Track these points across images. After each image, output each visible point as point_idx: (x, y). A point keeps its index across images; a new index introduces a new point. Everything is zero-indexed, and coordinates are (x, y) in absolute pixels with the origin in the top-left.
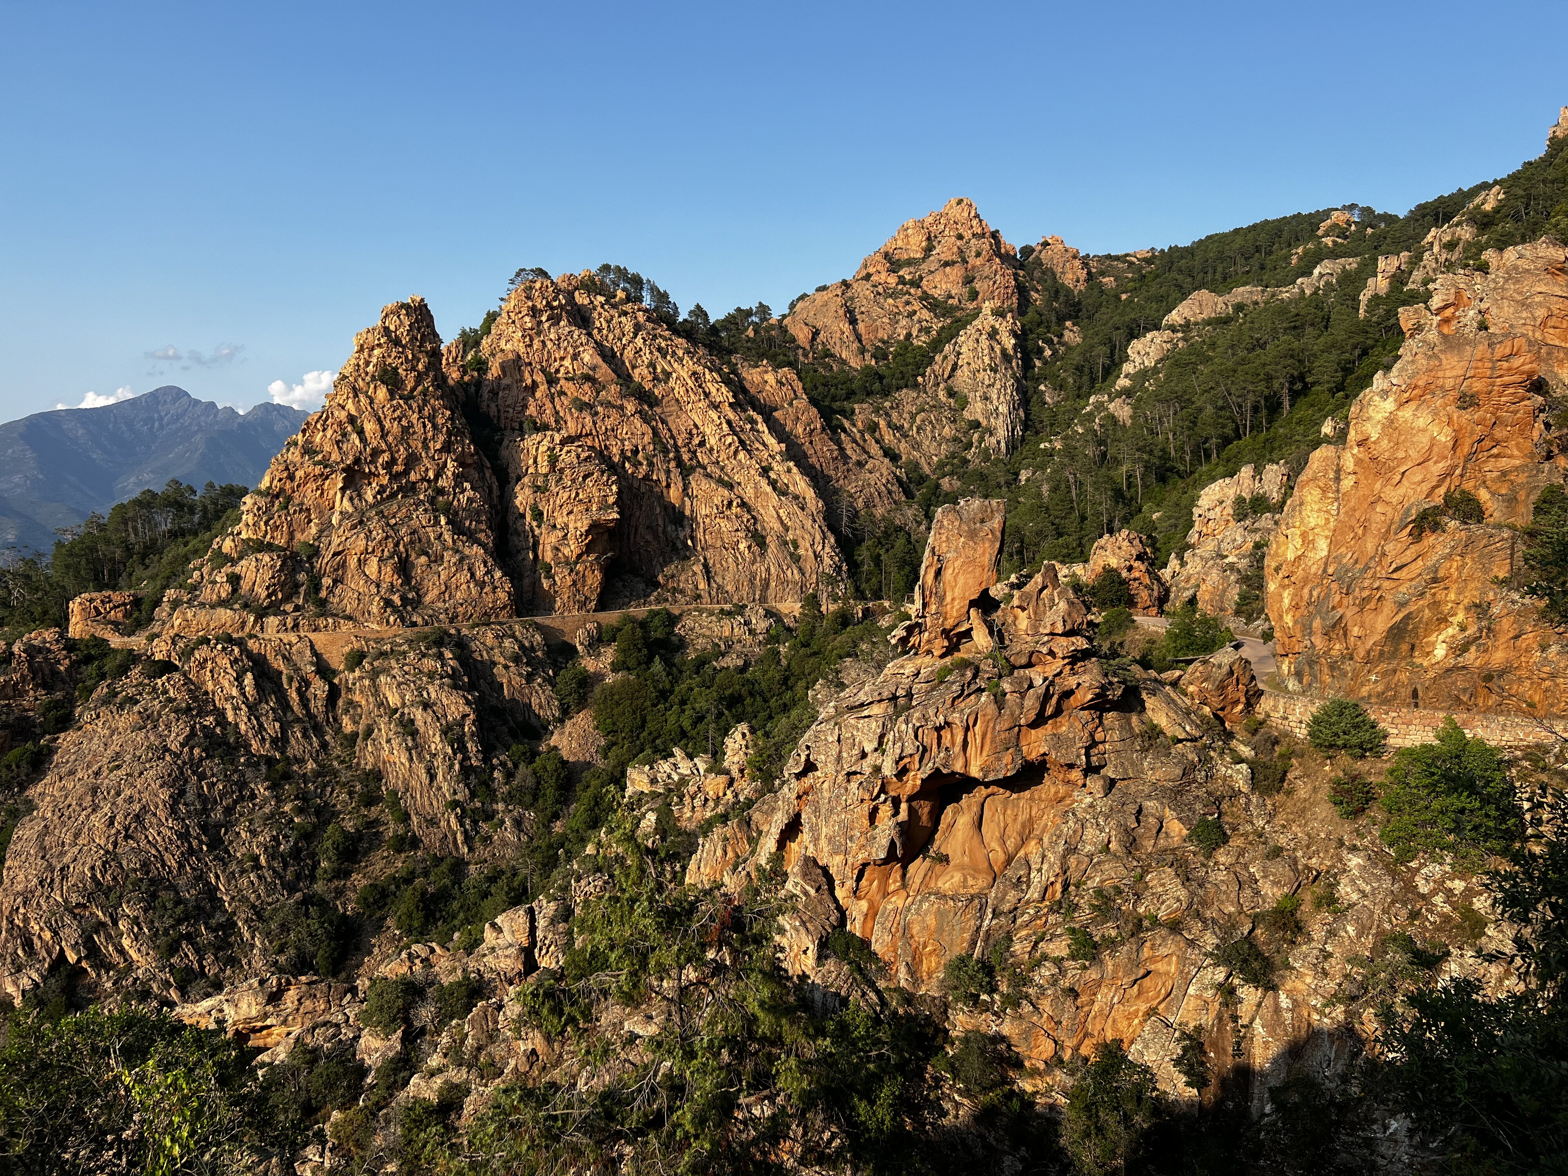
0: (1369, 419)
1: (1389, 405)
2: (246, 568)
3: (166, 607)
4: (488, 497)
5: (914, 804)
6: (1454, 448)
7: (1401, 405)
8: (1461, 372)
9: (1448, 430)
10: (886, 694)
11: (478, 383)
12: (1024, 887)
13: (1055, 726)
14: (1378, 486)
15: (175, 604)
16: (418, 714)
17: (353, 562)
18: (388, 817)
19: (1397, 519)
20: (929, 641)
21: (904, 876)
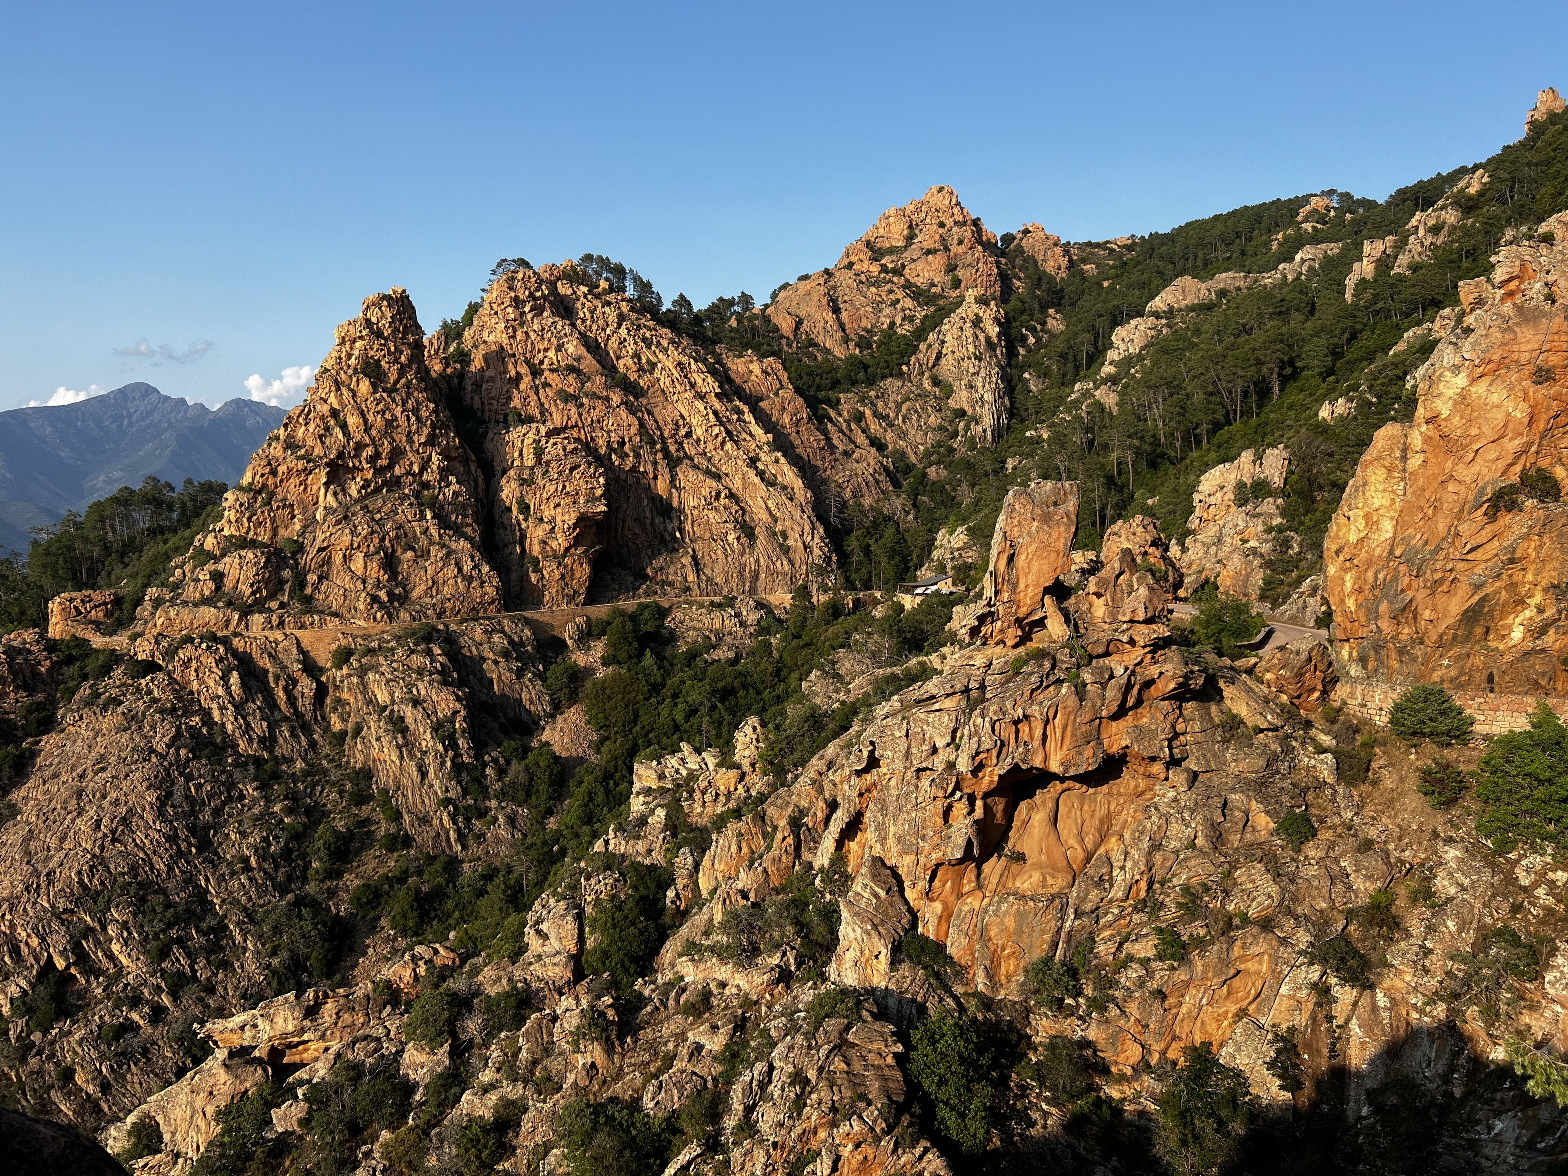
0: (1439, 395)
1: (1461, 380)
2: (230, 565)
3: (148, 605)
4: (473, 491)
5: (989, 800)
6: (1530, 424)
7: (1473, 381)
8: (1536, 346)
9: (1524, 406)
10: (959, 687)
11: (461, 375)
12: (1107, 885)
13: (1136, 718)
14: (1449, 464)
15: (158, 603)
16: (408, 712)
17: (338, 558)
18: (379, 815)
19: (1471, 498)
20: (1002, 631)
21: (978, 876)
